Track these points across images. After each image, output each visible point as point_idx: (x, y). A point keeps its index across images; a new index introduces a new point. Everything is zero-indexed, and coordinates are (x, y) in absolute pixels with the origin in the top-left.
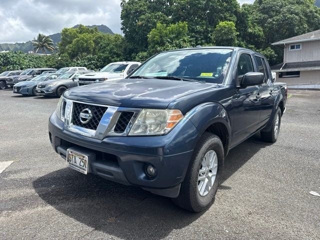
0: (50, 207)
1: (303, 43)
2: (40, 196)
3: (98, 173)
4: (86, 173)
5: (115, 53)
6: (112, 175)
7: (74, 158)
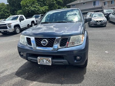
0: (35, 82)
1: (76, 4)
2: (25, 79)
3: (55, 63)
4: (51, 65)
5: (6, 12)
6: (63, 63)
7: (42, 60)
